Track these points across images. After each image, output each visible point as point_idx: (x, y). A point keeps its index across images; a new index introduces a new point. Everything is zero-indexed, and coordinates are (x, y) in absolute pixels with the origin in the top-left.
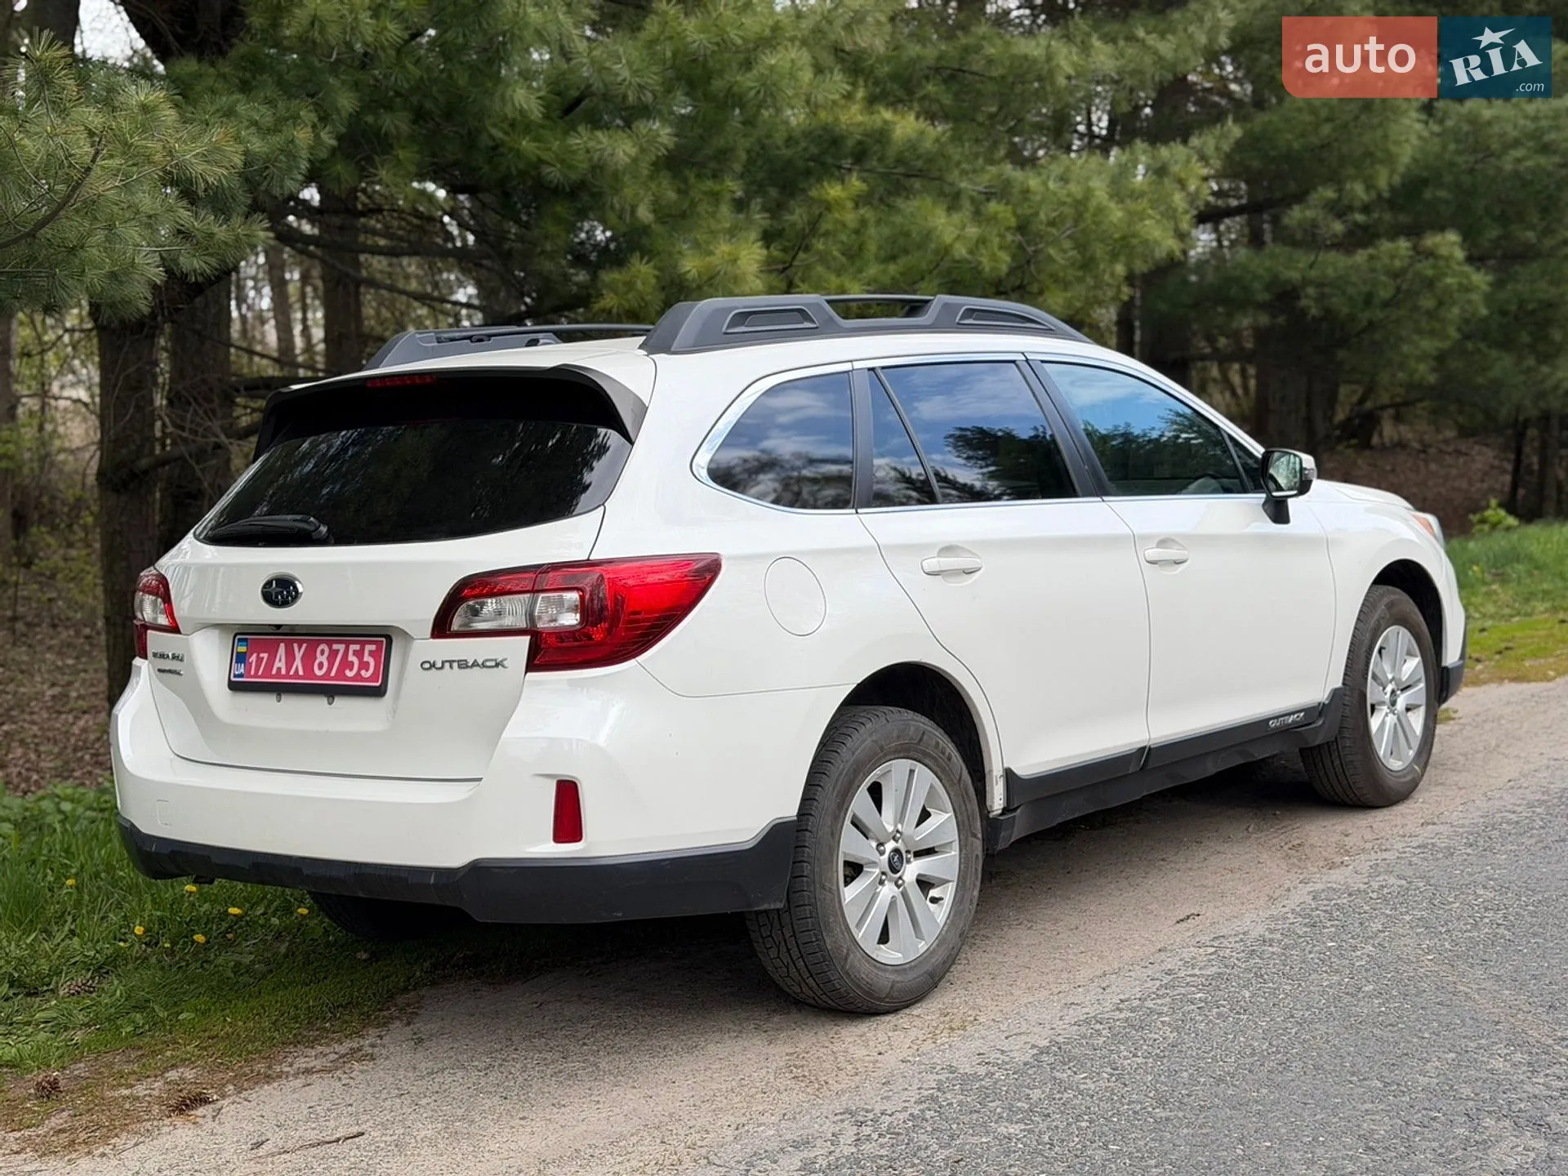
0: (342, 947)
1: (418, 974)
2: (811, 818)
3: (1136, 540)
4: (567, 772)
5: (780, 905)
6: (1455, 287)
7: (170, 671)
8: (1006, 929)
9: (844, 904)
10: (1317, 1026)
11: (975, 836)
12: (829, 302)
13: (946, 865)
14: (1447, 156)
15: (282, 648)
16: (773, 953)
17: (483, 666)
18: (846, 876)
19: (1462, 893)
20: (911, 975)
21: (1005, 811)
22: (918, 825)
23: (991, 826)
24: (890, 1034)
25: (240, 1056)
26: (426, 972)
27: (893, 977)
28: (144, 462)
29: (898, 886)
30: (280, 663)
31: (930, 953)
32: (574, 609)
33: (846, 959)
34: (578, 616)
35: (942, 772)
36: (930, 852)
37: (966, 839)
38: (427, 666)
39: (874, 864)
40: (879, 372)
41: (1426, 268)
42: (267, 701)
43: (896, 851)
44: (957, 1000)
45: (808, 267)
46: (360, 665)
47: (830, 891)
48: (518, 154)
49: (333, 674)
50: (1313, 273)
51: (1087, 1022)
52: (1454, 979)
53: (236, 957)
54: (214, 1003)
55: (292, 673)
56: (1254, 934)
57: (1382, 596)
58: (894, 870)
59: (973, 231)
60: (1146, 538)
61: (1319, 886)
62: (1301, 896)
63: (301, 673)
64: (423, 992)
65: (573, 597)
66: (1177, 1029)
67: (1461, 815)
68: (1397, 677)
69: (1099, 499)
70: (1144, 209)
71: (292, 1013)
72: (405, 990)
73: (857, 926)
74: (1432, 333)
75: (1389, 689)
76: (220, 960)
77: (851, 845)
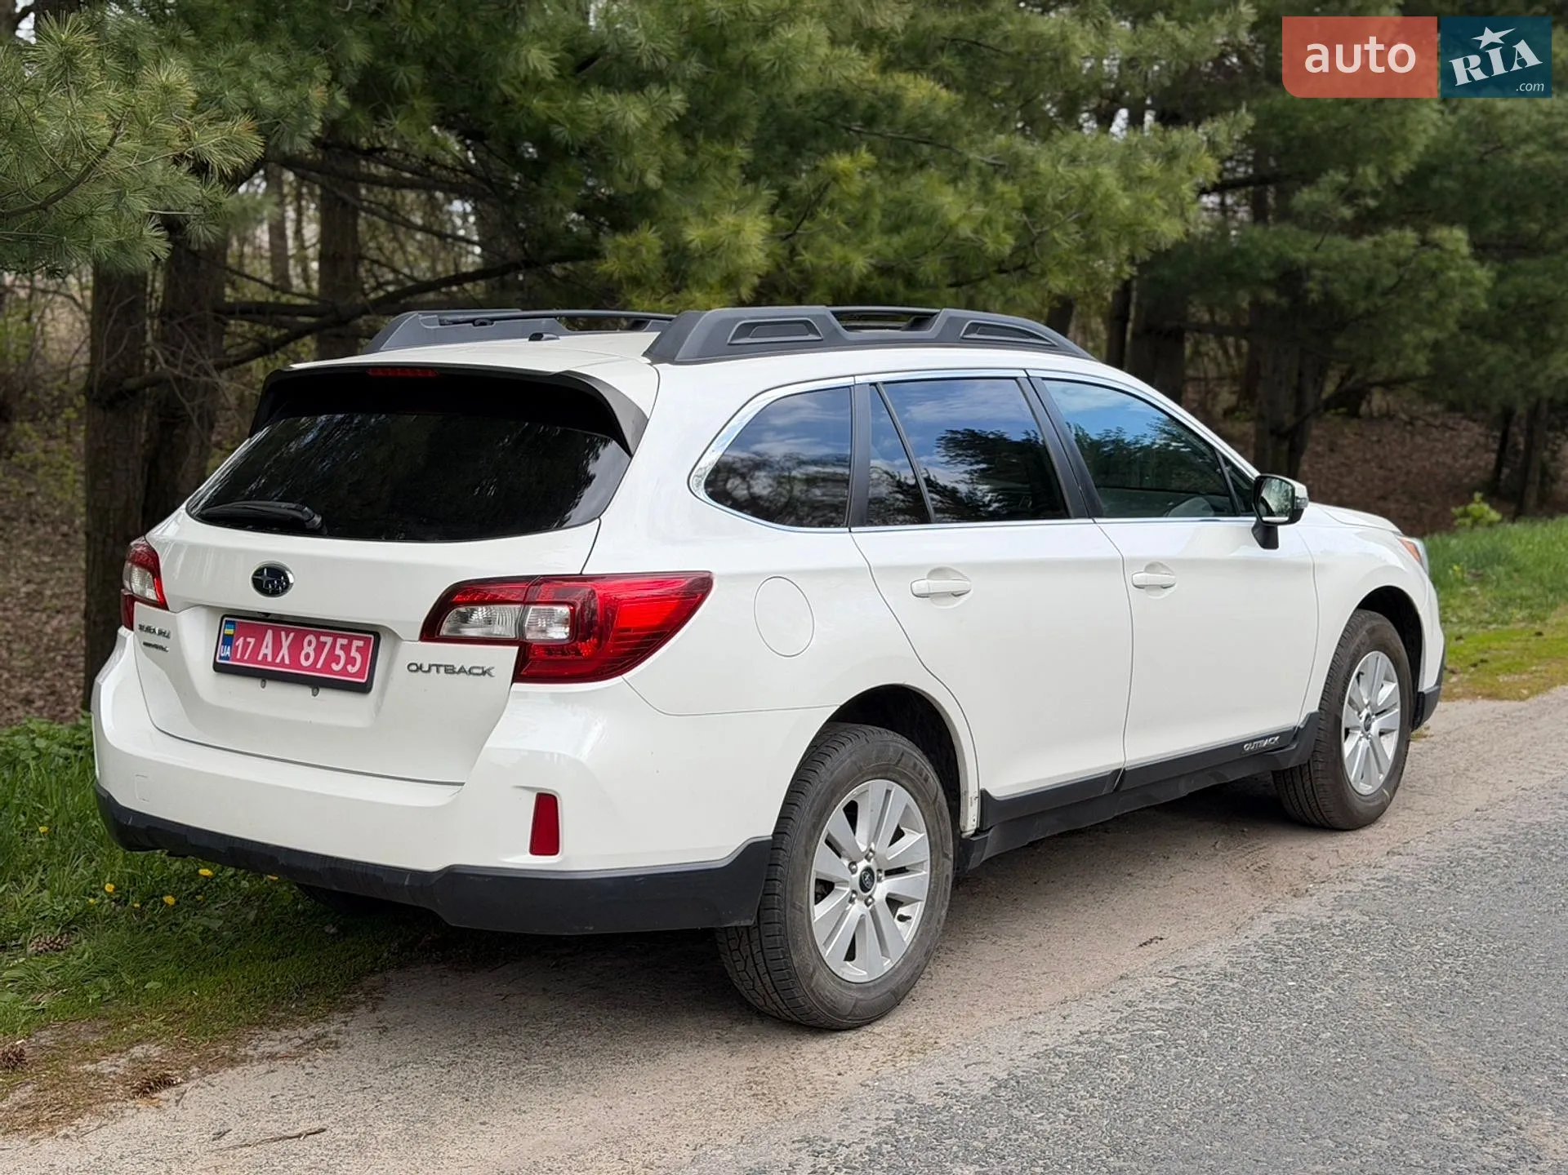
0: (310, 917)
1: (385, 955)
2: (786, 837)
3: (1123, 564)
4: (548, 786)
5: (749, 923)
6: (1458, 281)
7: (156, 646)
8: (970, 943)
9: (813, 922)
10: (1273, 1074)
11: (946, 856)
12: (835, 313)
13: (916, 885)
14: (1457, 145)
15: (269, 634)
16: (740, 966)
17: (470, 672)
18: (816, 894)
19: (1424, 935)
20: (873, 994)
21: (978, 832)
22: (892, 843)
23: (964, 847)
24: (851, 1053)
25: (206, 1035)
26: (393, 954)
27: (858, 995)
28: (131, 383)
29: (868, 905)
30: (267, 650)
31: (895, 971)
32: (564, 622)
33: (812, 977)
34: (568, 630)
35: (917, 793)
36: (901, 871)
37: (938, 858)
38: (414, 668)
39: (845, 883)
40: (881, 387)
41: (1429, 258)
42: (251, 686)
43: (868, 870)
44: (919, 1019)
45: (812, 236)
46: (347, 661)
47: (801, 909)
48: (529, 113)
49: (319, 666)
50: (1319, 256)
51: (1046, 1054)
52: (1411, 1031)
53: (205, 921)
54: (181, 973)
55: (278, 661)
56: (1216, 967)
57: (1364, 622)
58: (865, 889)
59: (979, 210)
60: (1135, 562)
61: (1283, 917)
62: (1263, 926)
63: (287, 661)
64: (390, 974)
65: (564, 610)
66: (1134, 1069)
67: (1429, 846)
68: (1373, 701)
69: (1091, 521)
70: (1153, 199)
71: (259, 991)
72: (372, 972)
73: (825, 944)
74: (1431, 323)
75: (1364, 714)
76: (189, 924)
77: (824, 863)
